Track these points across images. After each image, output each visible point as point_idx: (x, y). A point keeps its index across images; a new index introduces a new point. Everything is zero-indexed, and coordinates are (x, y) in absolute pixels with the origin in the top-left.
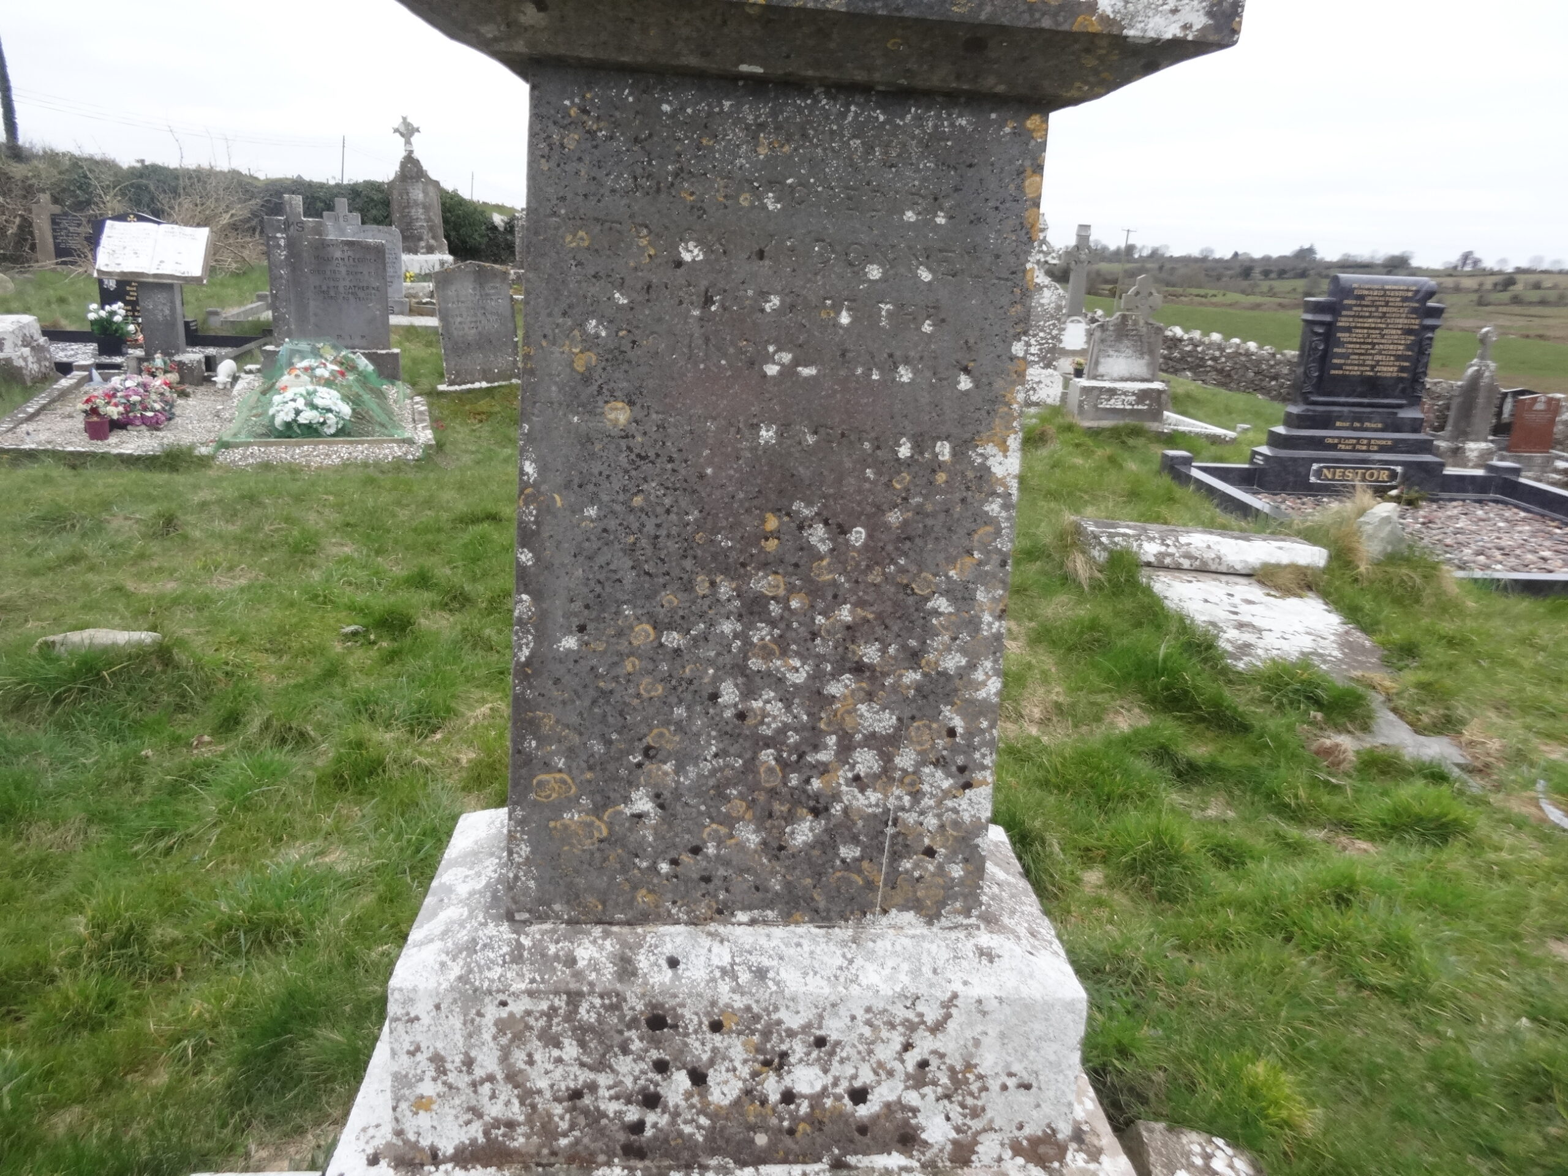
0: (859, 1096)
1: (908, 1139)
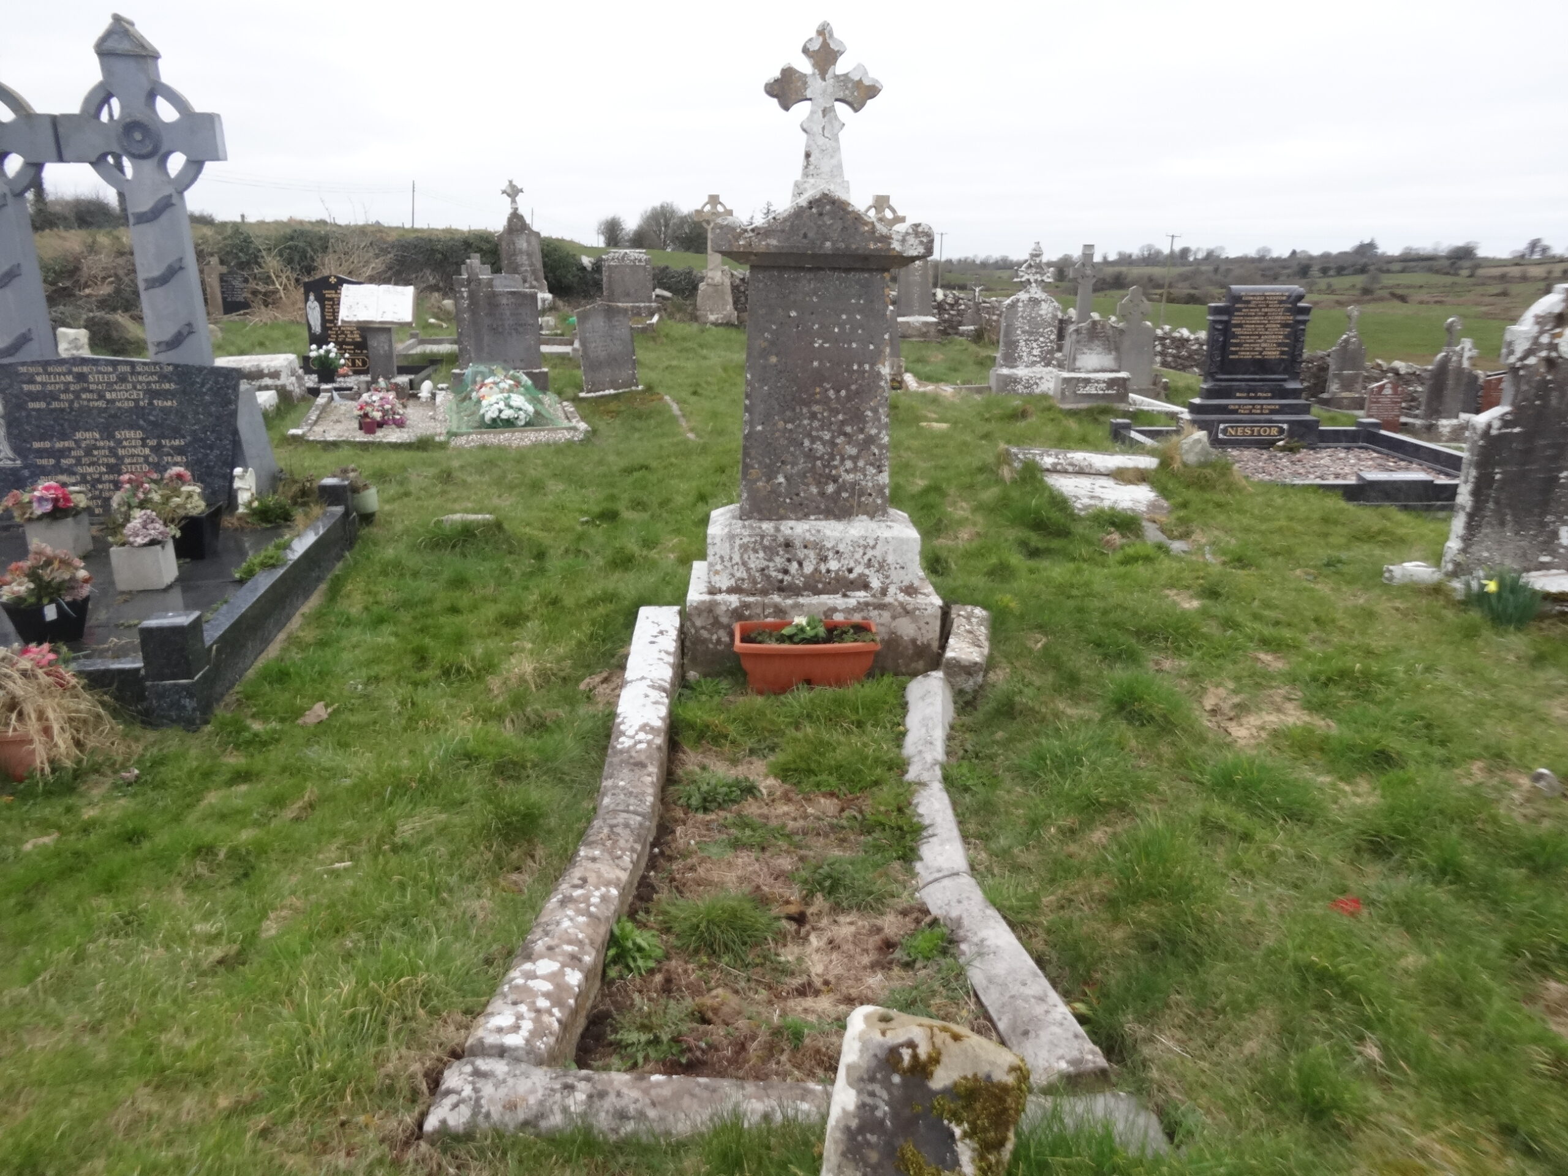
0: (850, 571)
1: (866, 586)
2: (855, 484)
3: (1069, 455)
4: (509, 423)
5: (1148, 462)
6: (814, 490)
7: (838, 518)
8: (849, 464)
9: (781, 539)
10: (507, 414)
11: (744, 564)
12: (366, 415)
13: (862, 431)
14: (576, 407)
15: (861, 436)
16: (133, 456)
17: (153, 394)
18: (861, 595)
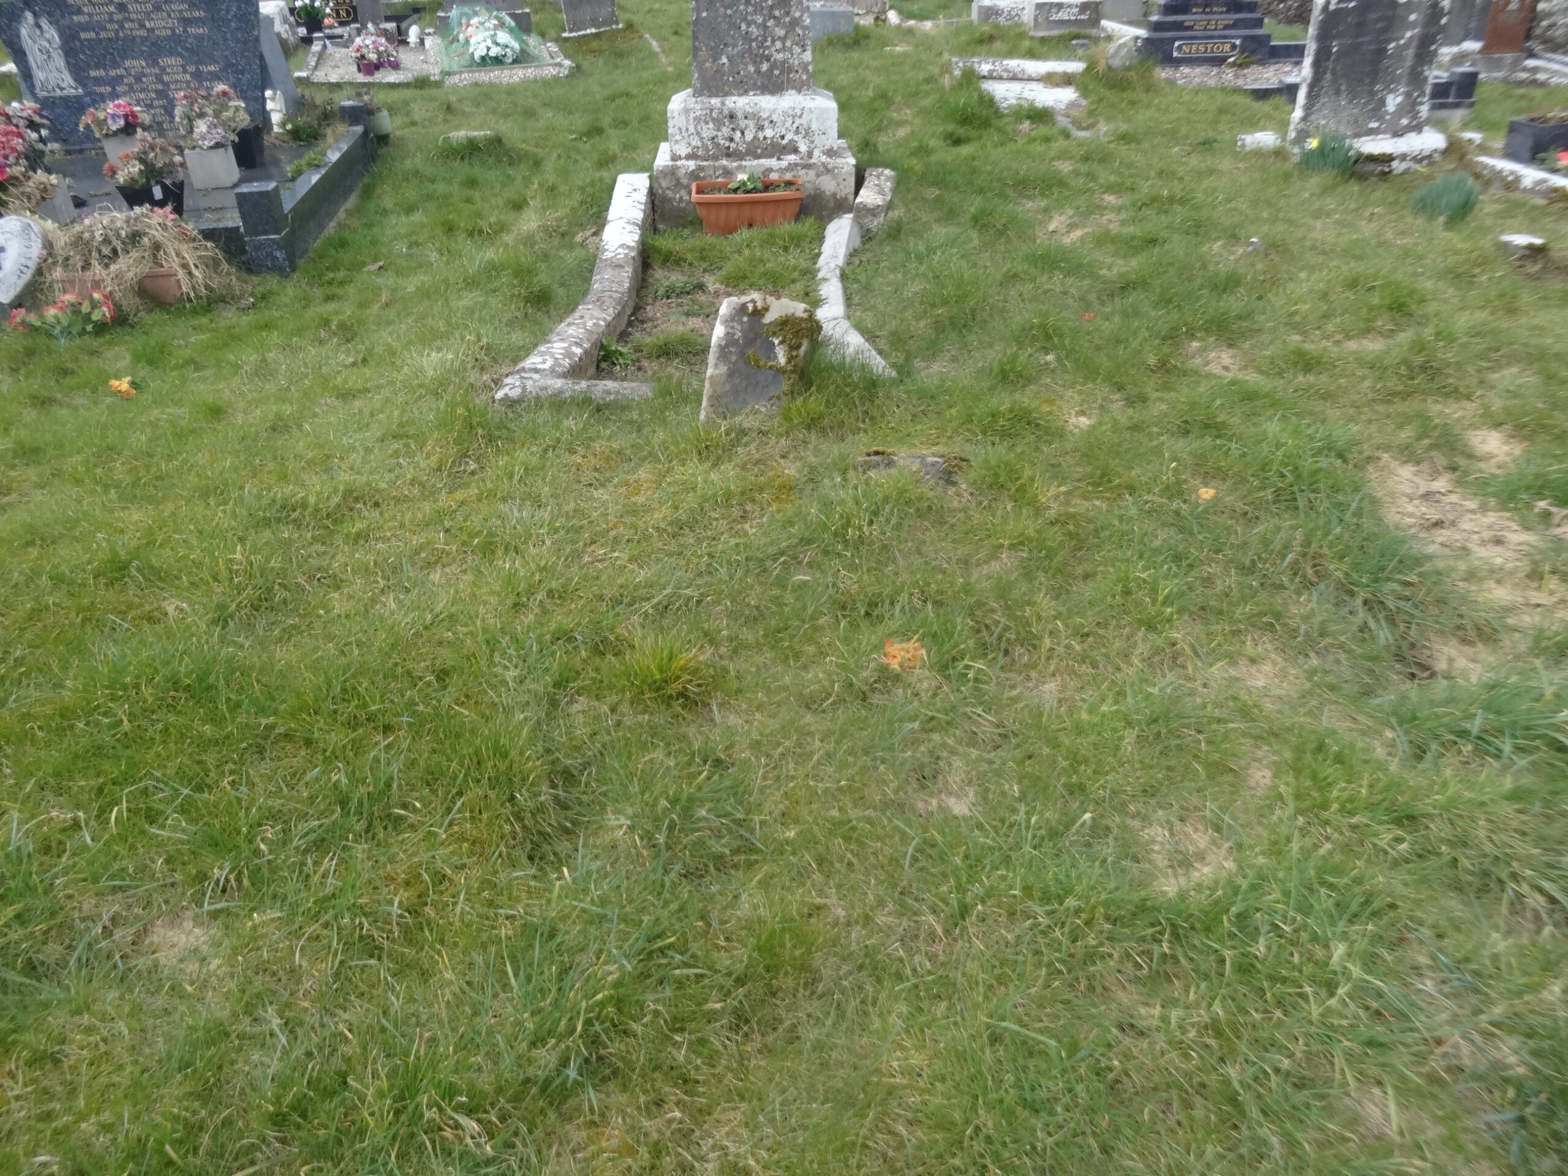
1: (795, 150)
2: (784, 62)
3: (1005, 62)
4: (498, 61)
5: (1075, 67)
6: (752, 69)
7: (772, 92)
8: (778, 45)
9: (726, 112)
10: (494, 51)
11: (698, 134)
12: (363, 57)
13: (788, 13)
14: (561, 49)
15: (788, 19)
16: (177, 82)
17: (187, 22)
18: (792, 158)
